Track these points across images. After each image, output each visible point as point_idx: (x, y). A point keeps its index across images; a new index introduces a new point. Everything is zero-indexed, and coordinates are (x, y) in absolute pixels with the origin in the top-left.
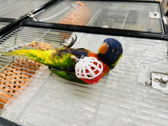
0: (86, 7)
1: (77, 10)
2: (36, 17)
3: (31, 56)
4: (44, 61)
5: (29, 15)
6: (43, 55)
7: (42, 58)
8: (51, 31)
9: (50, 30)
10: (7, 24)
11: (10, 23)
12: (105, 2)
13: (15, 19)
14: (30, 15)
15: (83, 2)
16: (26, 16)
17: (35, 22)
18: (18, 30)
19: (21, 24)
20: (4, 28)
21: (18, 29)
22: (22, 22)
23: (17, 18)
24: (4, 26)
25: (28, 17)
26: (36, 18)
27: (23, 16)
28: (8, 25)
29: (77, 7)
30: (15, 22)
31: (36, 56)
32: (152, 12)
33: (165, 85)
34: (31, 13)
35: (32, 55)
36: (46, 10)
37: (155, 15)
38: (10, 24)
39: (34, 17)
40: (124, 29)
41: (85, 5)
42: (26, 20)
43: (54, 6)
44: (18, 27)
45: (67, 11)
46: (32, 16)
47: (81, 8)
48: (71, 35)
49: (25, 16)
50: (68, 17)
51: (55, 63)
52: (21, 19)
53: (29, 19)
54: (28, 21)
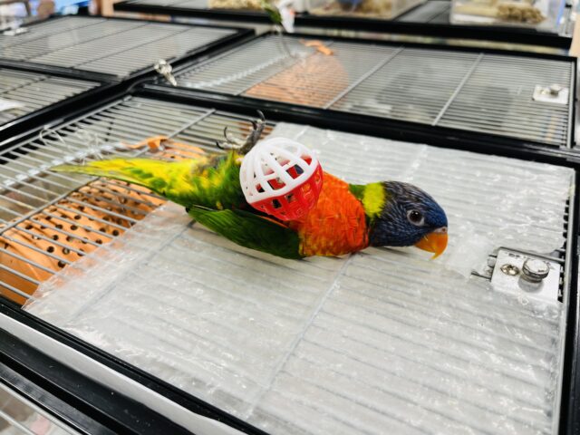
0: (333, 58)
1: (304, 64)
2: (176, 75)
3: (137, 176)
4: (170, 187)
5: (156, 67)
6: (170, 171)
7: (168, 181)
8: (214, 114)
10: (89, 86)
11: (98, 85)
14: (161, 67)
15: (329, 46)
16: (150, 70)
17: (172, 87)
18: (120, 105)
19: (130, 89)
20: (76, 95)
21: (120, 102)
22: (135, 84)
23: (123, 73)
24: (78, 91)
25: (155, 73)
26: (176, 77)
27: (139, 71)
28: (91, 90)
30: (113, 84)
31: (150, 175)
34: (162, 62)
35: (139, 172)
36: (210, 57)
37: (554, 93)
38: (97, 88)
39: (172, 73)
41: (332, 54)
42: (149, 79)
43: (236, 49)
44: (121, 98)
45: (275, 66)
46: (167, 70)
47: (316, 58)
48: (271, 129)
49: (144, 69)
50: (273, 81)
51: (200, 189)
52: (134, 76)
53: (155, 78)
54: (151, 83)
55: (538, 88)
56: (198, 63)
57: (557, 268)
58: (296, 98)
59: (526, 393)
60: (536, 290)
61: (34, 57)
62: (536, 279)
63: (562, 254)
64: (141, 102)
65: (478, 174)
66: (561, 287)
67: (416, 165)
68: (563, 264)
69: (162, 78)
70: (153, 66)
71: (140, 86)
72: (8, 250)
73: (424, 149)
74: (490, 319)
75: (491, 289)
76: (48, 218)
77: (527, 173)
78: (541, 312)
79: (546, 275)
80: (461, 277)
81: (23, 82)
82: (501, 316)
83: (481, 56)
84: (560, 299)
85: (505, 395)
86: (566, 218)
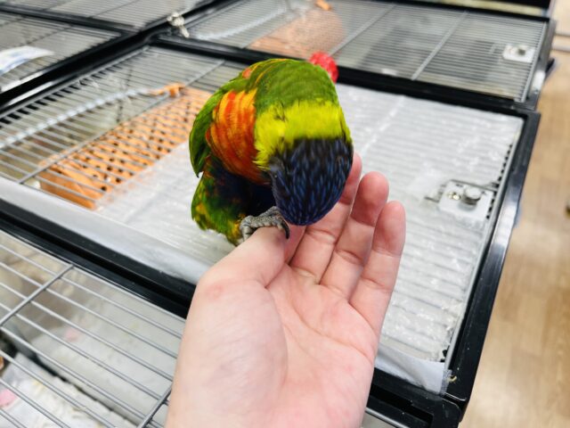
0: (332, 14)
1: (304, 18)
2: (188, 26)
5: (170, 19)
8: (223, 65)
9: (220, 62)
10: (108, 36)
11: (117, 35)
12: (391, 6)
13: (131, 26)
14: (174, 19)
15: (327, 1)
16: (164, 21)
17: (184, 38)
18: (139, 55)
19: (147, 39)
20: (100, 45)
21: (139, 52)
22: (152, 34)
23: (138, 22)
24: (101, 40)
25: (167, 24)
26: (188, 29)
27: (154, 22)
28: (111, 40)
29: (307, 12)
30: (133, 34)
32: (515, 45)
33: (471, 206)
34: (176, 15)
36: (218, 10)
37: (522, 52)
38: (117, 38)
39: (185, 25)
40: (420, 79)
41: (330, 9)
42: (162, 31)
44: (140, 48)
45: (277, 19)
46: (179, 22)
47: (316, 14)
49: (158, 20)
50: (276, 34)
52: (150, 27)
53: (169, 30)
54: (166, 34)
55: (509, 47)
56: (206, 15)
57: (490, 195)
58: (297, 51)
59: (450, 277)
60: (470, 210)
61: (54, 6)
62: (470, 202)
63: (497, 186)
64: (157, 53)
65: (444, 122)
66: (490, 209)
67: (393, 113)
68: (495, 193)
69: (176, 30)
70: (166, 17)
71: (155, 37)
72: (62, 176)
73: (401, 101)
74: (434, 229)
75: (438, 209)
76: (91, 152)
77: (483, 122)
78: (470, 225)
79: (478, 199)
80: (417, 200)
81: (49, 31)
82: (442, 228)
83: (465, 14)
84: (488, 217)
85: (436, 277)
86: (507, 158)
